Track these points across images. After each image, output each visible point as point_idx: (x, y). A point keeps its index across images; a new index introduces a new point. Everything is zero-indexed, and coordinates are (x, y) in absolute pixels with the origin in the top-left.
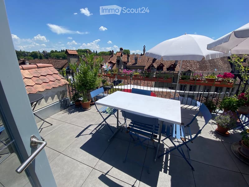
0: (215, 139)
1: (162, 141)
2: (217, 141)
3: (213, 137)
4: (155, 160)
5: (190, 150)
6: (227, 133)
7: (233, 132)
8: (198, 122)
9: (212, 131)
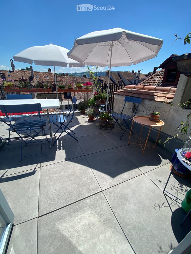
0: (88, 124)
1: (54, 136)
2: (89, 125)
3: (87, 124)
4: (51, 147)
5: (75, 133)
6: (94, 120)
7: (97, 119)
8: (78, 119)
9: (86, 121)
